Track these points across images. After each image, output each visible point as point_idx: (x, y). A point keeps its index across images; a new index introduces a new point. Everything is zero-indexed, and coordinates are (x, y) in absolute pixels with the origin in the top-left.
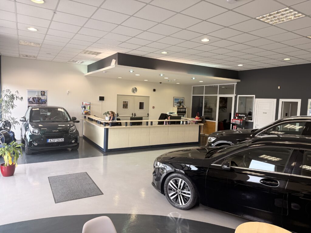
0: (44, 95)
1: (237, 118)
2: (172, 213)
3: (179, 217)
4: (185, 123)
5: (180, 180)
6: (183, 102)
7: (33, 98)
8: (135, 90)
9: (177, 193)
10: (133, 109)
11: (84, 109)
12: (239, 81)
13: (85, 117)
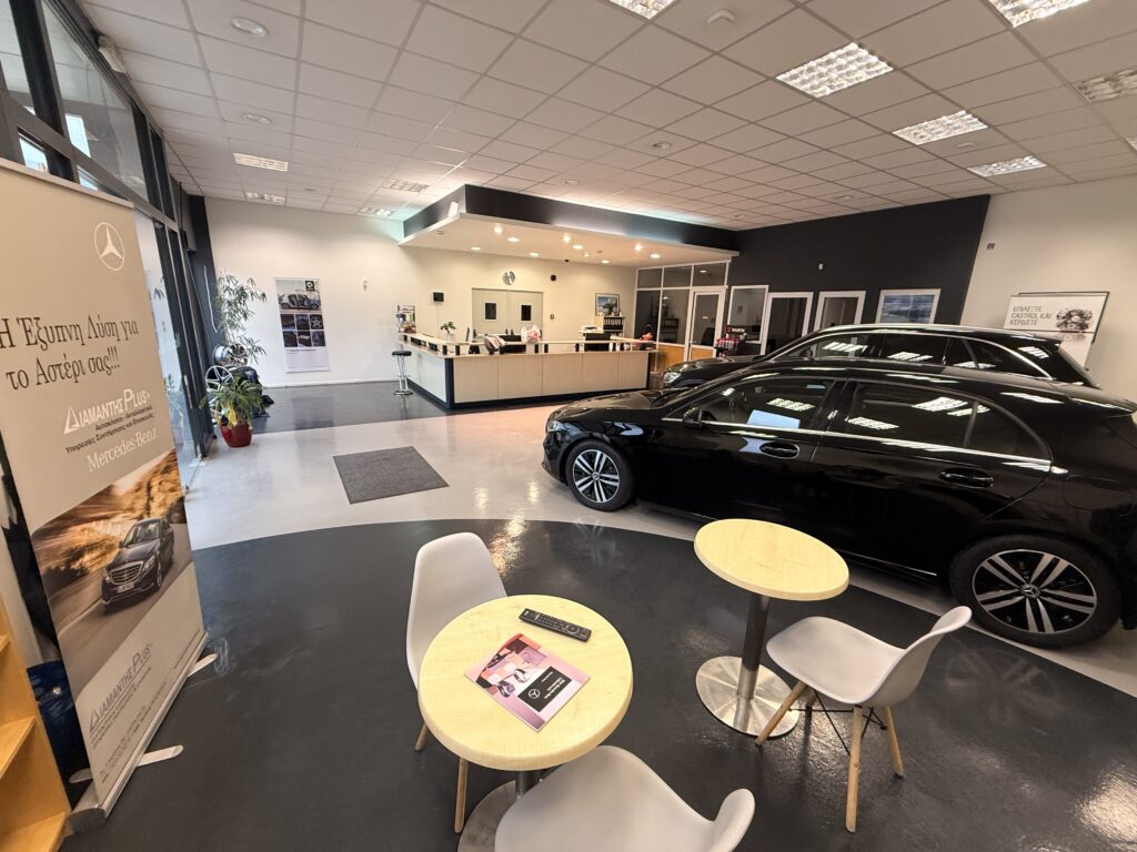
0: (313, 289)
1: (727, 336)
3: (596, 524)
4: (618, 348)
5: (599, 453)
6: (616, 305)
7: (290, 297)
11: (401, 319)
13: (406, 338)
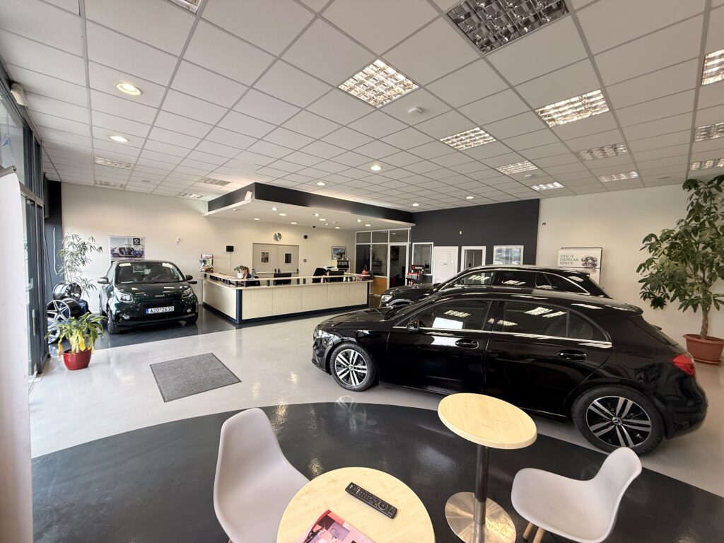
0: (139, 244)
1: (412, 271)
2: (341, 397)
4: (349, 279)
5: (353, 351)
6: (344, 253)
7: (120, 249)
8: (278, 237)
9: (348, 369)
10: (277, 263)
11: (203, 264)
12: (414, 225)
13: (205, 276)
